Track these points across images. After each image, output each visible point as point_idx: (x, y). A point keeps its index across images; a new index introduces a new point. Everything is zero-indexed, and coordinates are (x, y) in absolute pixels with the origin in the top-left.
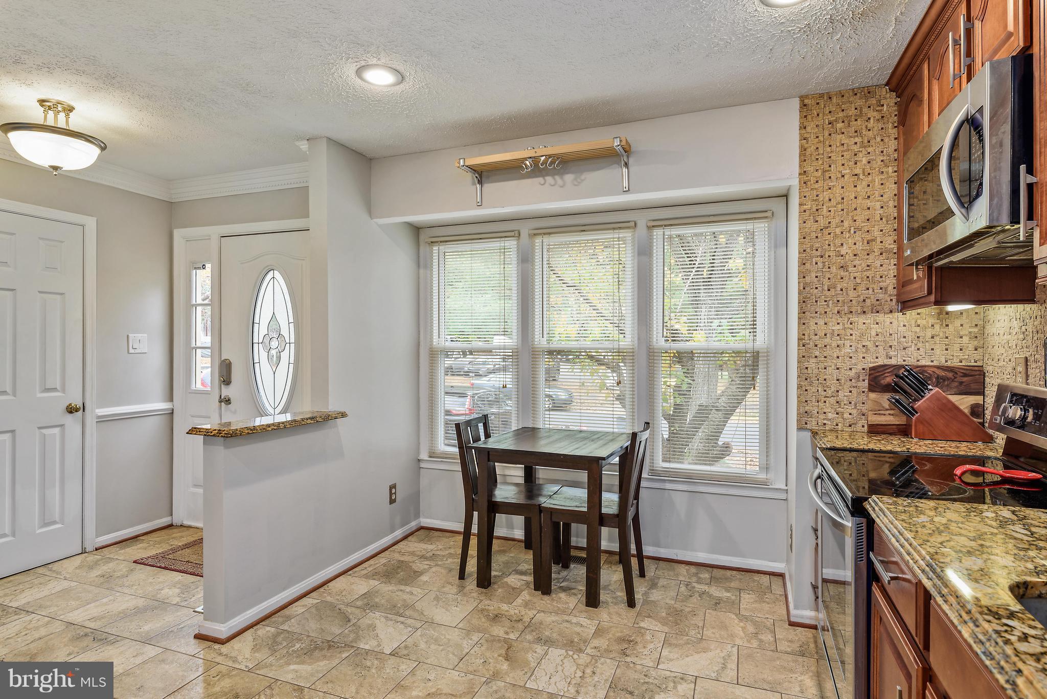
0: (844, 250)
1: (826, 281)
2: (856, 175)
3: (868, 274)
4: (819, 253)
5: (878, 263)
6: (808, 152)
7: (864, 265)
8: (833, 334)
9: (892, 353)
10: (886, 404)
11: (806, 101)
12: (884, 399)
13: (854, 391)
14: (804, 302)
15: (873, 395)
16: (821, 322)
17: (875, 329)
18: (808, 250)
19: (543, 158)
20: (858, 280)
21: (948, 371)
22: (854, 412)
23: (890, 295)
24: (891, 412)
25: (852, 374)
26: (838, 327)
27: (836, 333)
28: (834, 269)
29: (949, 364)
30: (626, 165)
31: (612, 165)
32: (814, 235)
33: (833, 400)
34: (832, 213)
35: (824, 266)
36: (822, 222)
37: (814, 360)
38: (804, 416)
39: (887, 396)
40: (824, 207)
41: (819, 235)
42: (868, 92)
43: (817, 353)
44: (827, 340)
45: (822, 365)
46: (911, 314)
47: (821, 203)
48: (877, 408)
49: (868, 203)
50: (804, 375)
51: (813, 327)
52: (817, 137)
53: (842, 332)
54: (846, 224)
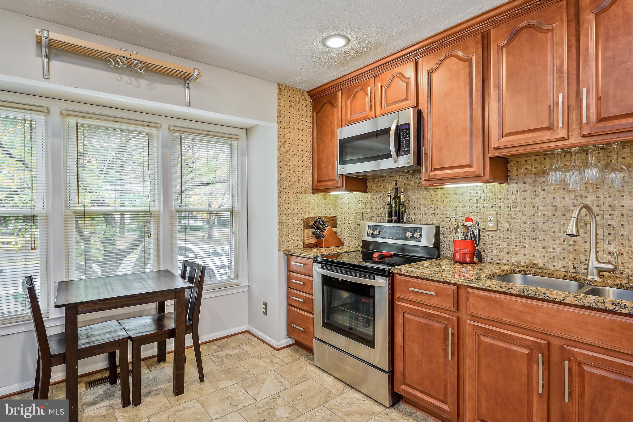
0: (295, 163)
1: (288, 177)
2: (298, 129)
3: (302, 175)
4: (286, 163)
5: (306, 171)
6: (281, 112)
7: (301, 171)
8: (291, 203)
9: (311, 212)
10: (311, 234)
11: (281, 87)
12: (310, 232)
13: (299, 229)
14: (280, 187)
15: (306, 231)
16: (287, 197)
17: (305, 201)
18: (282, 161)
19: (135, 62)
20: (300, 178)
21: (327, 218)
22: (299, 239)
23: (310, 186)
24: (312, 238)
25: (298, 221)
26: (293, 200)
27: (292, 202)
28: (291, 172)
29: (326, 216)
30: (188, 88)
31: (178, 84)
32: (284, 154)
33: (291, 235)
34: (290, 145)
35: (288, 170)
36: (287, 148)
37: (284, 216)
38: (281, 243)
39: (312, 230)
40: (288, 141)
41: (286, 154)
42: (302, 92)
43: (286, 212)
44: (289, 206)
45: (287, 218)
46: (316, 195)
47: (286, 139)
48: (308, 236)
49: (302, 143)
50: (281, 223)
51: (284, 199)
52: (285, 106)
53: (294, 202)
54: (295, 151)
